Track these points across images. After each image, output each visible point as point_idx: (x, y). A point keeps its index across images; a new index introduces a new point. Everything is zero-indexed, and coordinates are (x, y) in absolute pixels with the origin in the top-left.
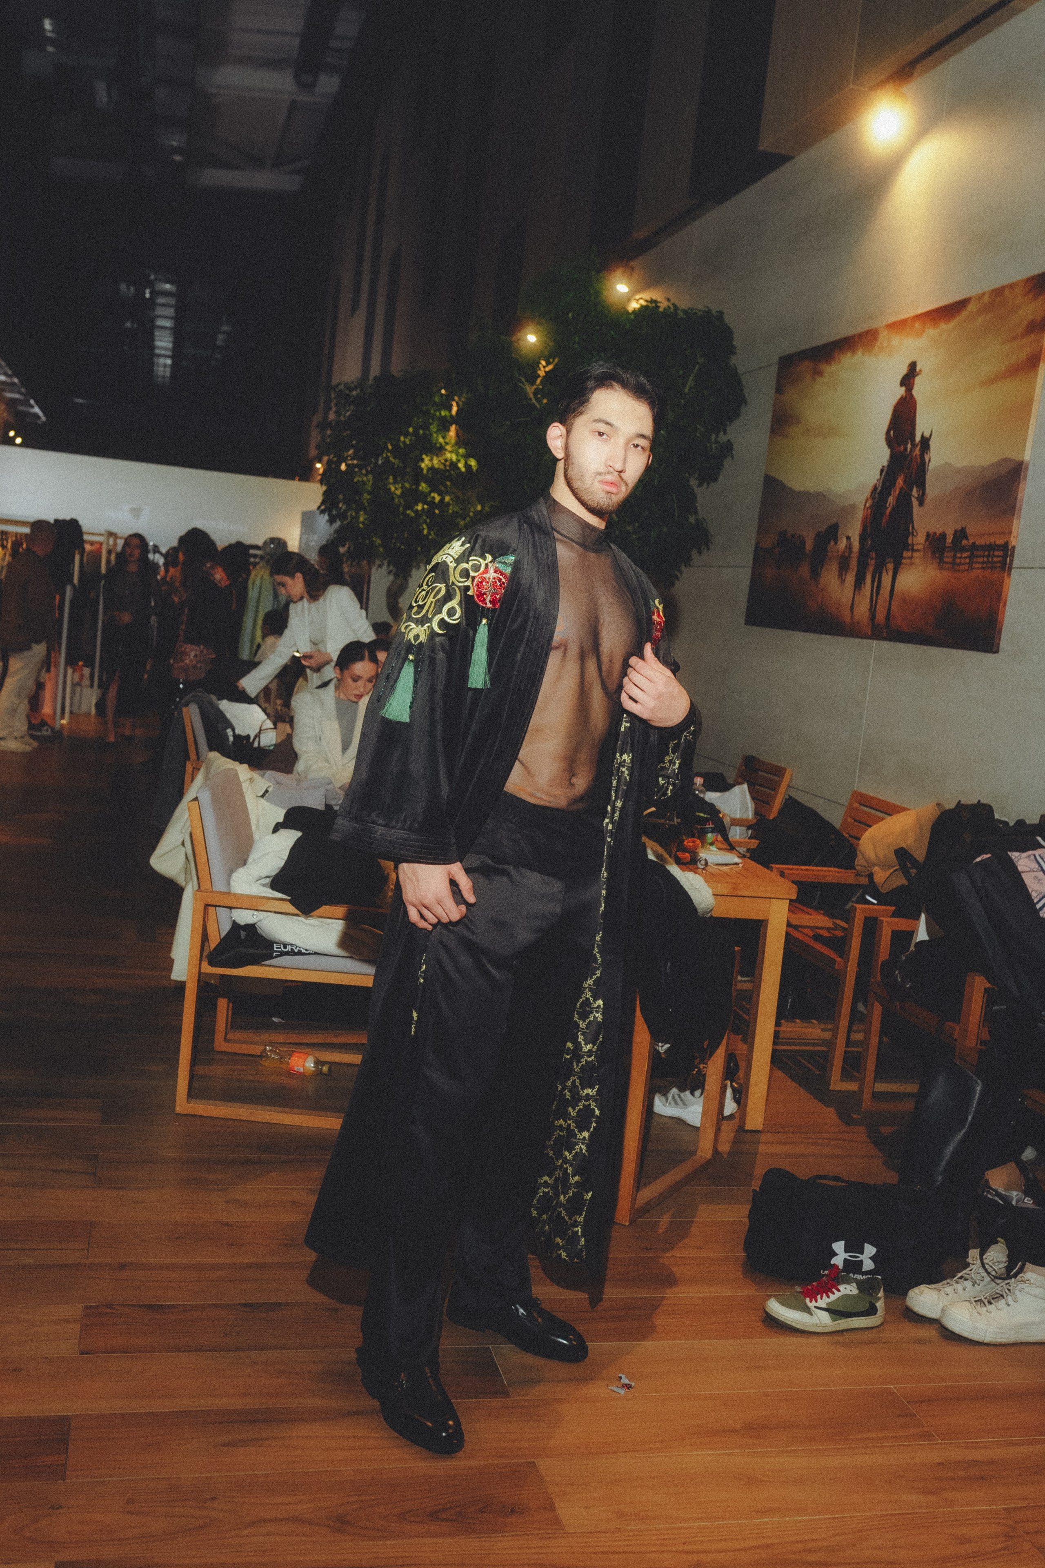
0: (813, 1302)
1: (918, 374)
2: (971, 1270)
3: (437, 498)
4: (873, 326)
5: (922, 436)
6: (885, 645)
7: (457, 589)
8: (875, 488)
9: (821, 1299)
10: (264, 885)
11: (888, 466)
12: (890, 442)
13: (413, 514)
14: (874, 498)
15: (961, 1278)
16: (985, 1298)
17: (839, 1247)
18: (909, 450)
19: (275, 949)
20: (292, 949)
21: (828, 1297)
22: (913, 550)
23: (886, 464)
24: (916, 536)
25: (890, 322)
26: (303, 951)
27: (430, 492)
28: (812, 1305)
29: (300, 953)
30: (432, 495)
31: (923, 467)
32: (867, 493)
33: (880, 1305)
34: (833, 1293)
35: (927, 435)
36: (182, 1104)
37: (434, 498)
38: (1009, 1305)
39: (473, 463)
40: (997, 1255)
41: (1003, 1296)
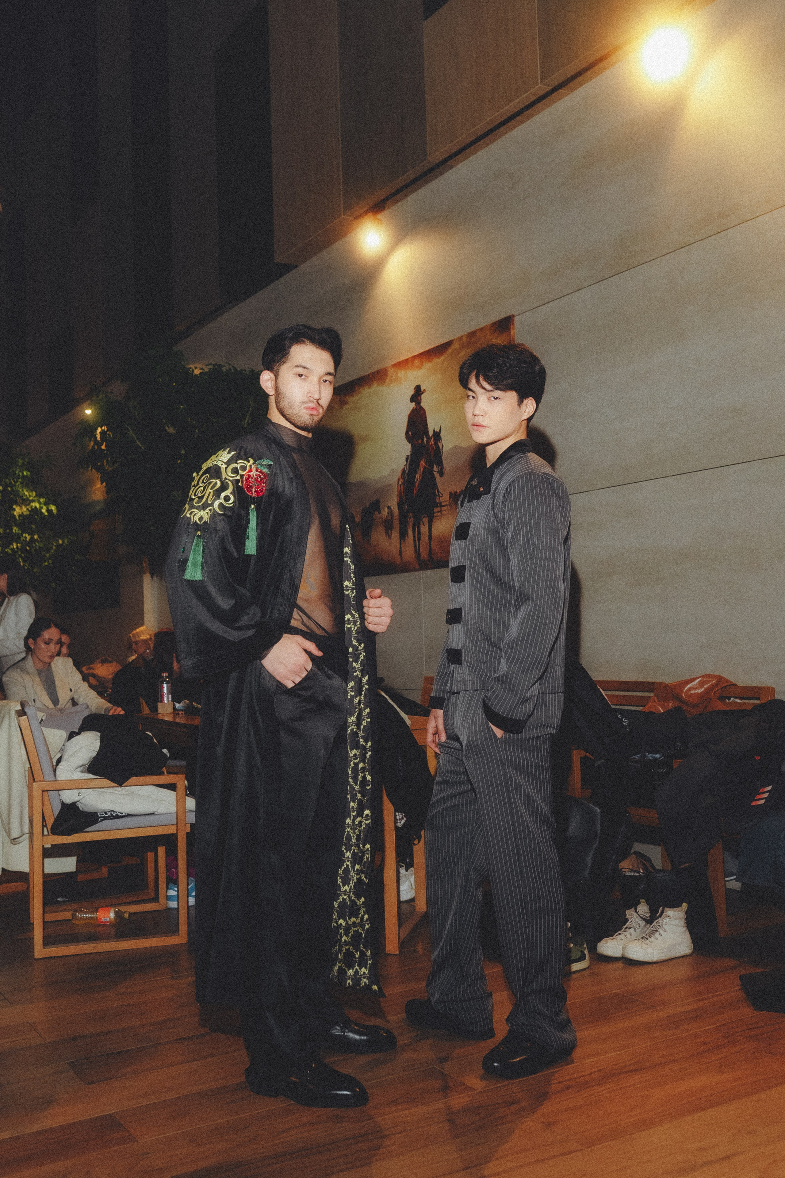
1: (423, 393)
2: (631, 921)
3: (28, 538)
4: (382, 367)
5: (434, 431)
6: (430, 572)
7: (229, 482)
8: (404, 470)
10: (82, 772)
11: (411, 455)
12: (409, 438)
13: (10, 552)
14: (404, 478)
15: (626, 928)
16: (646, 935)
18: (425, 442)
20: (111, 814)
22: (441, 506)
23: (409, 454)
24: (441, 497)
25: (394, 362)
26: (119, 814)
27: (22, 534)
29: (117, 817)
30: (24, 535)
31: (438, 452)
32: (398, 474)
33: (586, 952)
35: (437, 430)
36: (40, 951)
37: (26, 538)
38: (661, 935)
39: (53, 508)
41: (657, 931)
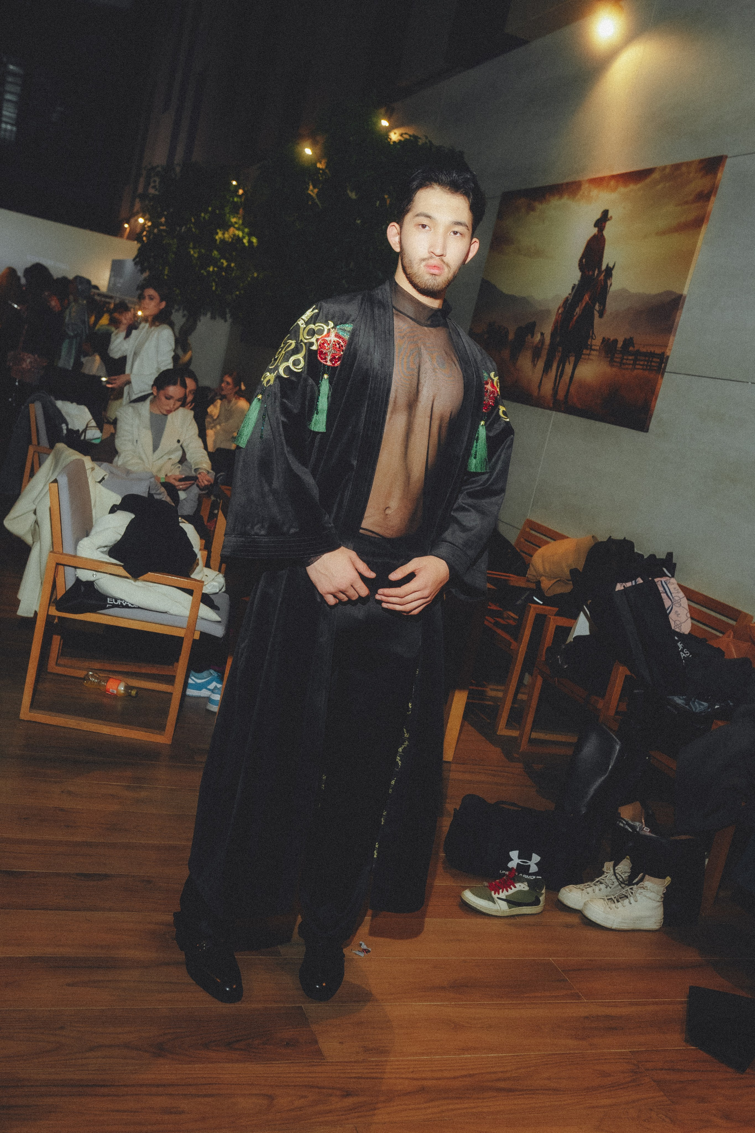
0: (497, 894)
1: (609, 220)
2: (606, 877)
3: (225, 264)
4: (578, 179)
5: (608, 265)
6: (562, 416)
7: (303, 345)
8: (567, 299)
9: (502, 892)
10: (102, 552)
11: (579, 284)
12: (582, 266)
13: (205, 274)
14: (565, 308)
15: (597, 882)
16: (615, 898)
17: (514, 854)
18: (596, 275)
19: (108, 602)
20: (121, 603)
21: (507, 891)
22: (591, 349)
23: (577, 283)
24: (594, 339)
25: (591, 177)
26: (130, 605)
27: (220, 259)
28: (495, 896)
29: (127, 607)
30: (222, 261)
31: (604, 289)
32: (560, 302)
33: (542, 898)
34: (511, 889)
35: (611, 265)
36: (25, 713)
37: (222, 263)
38: (631, 903)
39: (254, 240)
40: (624, 867)
41: (627, 897)
